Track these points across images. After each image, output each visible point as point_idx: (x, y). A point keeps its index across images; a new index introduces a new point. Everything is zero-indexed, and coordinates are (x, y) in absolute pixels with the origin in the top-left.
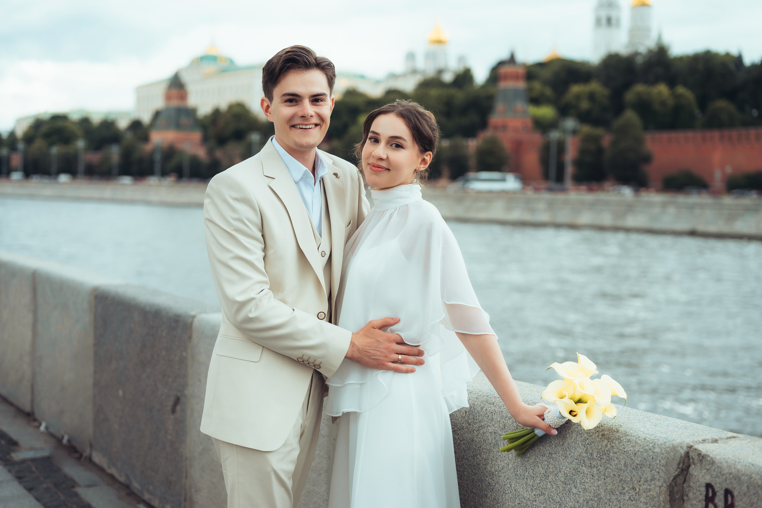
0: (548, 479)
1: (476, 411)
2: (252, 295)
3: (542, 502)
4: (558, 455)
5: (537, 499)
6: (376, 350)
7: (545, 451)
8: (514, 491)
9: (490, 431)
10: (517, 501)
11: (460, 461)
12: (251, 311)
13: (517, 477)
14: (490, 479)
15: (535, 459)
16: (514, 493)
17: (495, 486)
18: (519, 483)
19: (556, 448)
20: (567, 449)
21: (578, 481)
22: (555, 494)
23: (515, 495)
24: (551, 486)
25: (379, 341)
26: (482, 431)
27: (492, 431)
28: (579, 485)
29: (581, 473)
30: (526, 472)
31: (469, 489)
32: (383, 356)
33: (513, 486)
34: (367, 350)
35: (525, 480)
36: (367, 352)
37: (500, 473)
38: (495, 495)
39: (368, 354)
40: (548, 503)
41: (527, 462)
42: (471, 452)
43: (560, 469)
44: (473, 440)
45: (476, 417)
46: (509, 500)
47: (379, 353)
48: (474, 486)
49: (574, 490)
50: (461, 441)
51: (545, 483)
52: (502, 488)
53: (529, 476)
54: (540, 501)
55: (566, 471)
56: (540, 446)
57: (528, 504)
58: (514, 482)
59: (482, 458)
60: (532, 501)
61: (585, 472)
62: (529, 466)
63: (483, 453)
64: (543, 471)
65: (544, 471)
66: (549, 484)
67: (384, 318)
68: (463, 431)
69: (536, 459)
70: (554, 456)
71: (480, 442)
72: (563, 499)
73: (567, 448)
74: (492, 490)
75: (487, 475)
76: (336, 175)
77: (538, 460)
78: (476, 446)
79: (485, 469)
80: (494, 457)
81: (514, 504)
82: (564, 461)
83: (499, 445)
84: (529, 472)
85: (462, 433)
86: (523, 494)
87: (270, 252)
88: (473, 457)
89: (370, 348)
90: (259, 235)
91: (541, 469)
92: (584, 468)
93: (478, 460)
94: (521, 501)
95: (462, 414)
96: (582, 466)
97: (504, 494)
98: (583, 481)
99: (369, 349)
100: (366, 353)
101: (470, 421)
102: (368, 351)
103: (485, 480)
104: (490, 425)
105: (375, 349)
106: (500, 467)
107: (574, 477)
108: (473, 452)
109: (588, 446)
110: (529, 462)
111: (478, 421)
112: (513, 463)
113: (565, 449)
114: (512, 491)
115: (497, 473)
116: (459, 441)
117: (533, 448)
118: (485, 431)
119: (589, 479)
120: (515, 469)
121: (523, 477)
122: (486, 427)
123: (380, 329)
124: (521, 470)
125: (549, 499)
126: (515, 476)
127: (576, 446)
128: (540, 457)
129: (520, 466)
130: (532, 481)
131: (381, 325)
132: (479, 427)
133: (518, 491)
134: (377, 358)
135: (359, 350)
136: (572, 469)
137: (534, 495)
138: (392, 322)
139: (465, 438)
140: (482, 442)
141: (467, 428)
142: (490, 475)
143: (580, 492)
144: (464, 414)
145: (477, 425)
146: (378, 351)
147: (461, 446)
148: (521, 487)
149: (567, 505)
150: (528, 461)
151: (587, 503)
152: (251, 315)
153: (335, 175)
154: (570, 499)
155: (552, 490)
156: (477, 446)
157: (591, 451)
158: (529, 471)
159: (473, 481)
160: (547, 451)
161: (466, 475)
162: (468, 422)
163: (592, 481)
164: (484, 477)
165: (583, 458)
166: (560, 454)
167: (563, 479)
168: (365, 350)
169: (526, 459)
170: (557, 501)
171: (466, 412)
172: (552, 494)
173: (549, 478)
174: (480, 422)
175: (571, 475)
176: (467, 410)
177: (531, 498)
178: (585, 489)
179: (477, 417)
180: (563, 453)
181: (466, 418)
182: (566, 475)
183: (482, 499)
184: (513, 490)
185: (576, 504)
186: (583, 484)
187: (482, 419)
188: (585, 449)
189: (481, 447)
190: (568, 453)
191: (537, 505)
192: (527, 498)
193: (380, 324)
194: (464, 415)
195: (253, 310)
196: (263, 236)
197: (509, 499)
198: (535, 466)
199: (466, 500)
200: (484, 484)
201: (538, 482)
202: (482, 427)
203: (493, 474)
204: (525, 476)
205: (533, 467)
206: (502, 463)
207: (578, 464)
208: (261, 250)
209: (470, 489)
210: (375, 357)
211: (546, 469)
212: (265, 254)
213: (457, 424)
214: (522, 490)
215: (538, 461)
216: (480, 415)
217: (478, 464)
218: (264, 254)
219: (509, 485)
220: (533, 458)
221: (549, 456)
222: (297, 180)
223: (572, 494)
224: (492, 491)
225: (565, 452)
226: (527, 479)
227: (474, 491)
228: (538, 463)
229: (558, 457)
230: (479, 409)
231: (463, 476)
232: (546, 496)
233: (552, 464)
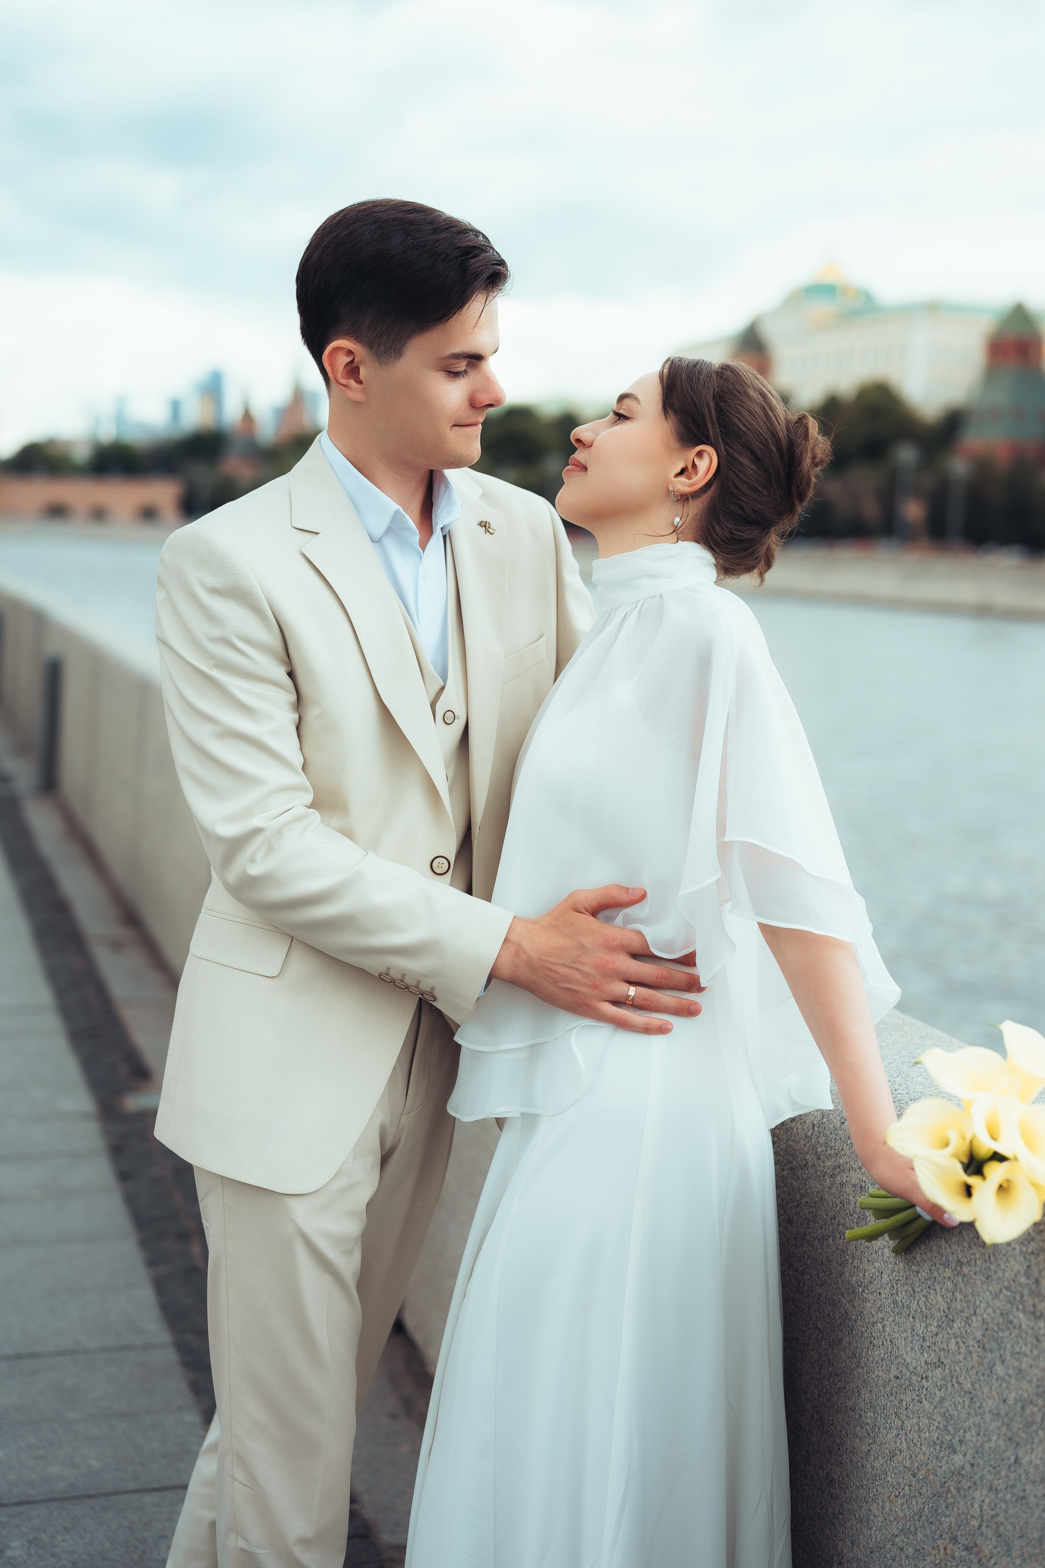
0: (951, 1329)
1: (832, 1126)
2: (257, 821)
3: (938, 1384)
4: (973, 1269)
5: (930, 1374)
6: (574, 968)
7: (950, 1255)
8: (889, 1343)
9: (853, 1182)
10: (894, 1372)
11: (799, 1244)
12: (252, 860)
13: (897, 1310)
14: (849, 1303)
15: (930, 1270)
16: (890, 1348)
17: (856, 1321)
18: (899, 1326)
19: (970, 1251)
20: (992, 1258)
21: (1008, 1346)
22: (964, 1371)
23: (891, 1353)
24: (956, 1347)
25: (582, 945)
26: (839, 1178)
27: (858, 1181)
28: (1008, 1358)
29: (1014, 1327)
30: (913, 1301)
31: (811, 1319)
32: (587, 985)
33: (888, 1329)
34: (550, 966)
35: (911, 1319)
36: (550, 970)
37: (866, 1291)
38: (855, 1344)
39: (553, 975)
40: (949, 1389)
41: (915, 1273)
42: (818, 1228)
43: (975, 1307)
44: (822, 1197)
45: (831, 1141)
46: (878, 1364)
47: (578, 976)
48: (820, 1314)
49: (999, 1369)
50: (802, 1196)
51: (946, 1336)
52: (868, 1331)
53: (919, 1311)
54: (935, 1379)
55: (985, 1316)
56: (942, 1238)
57: (912, 1383)
58: (891, 1319)
59: (836, 1246)
60: (920, 1376)
61: (1024, 1326)
62: (920, 1286)
63: (838, 1235)
64: (943, 1306)
65: (946, 1306)
66: (953, 1341)
67: (606, 887)
68: (806, 1171)
69: (932, 1271)
70: (965, 1270)
71: (834, 1205)
72: (977, 1386)
73: (992, 1255)
74: (852, 1330)
75: (843, 1291)
76: (484, 525)
77: (936, 1274)
78: (827, 1215)
79: (841, 1276)
80: (856, 1250)
81: (887, 1376)
82: (985, 1287)
83: (868, 1220)
84: (918, 1301)
85: (805, 1177)
86: (905, 1356)
87: (312, 714)
88: (822, 1241)
89: (559, 962)
90: (280, 673)
91: (939, 1298)
92: (1021, 1316)
93: (829, 1250)
94: (901, 1372)
95: (806, 1131)
96: (1018, 1309)
97: (871, 1347)
98: (1017, 1349)
99: (556, 964)
100: (548, 972)
101: (819, 1150)
102: (553, 968)
103: (839, 1302)
104: (854, 1166)
105: (571, 965)
106: (867, 1276)
107: (1001, 1334)
108: (822, 1228)
109: (1032, 1257)
110: (920, 1276)
111: (833, 1152)
112: (890, 1272)
113: (987, 1257)
114: (885, 1343)
115: (861, 1289)
116: (799, 1194)
117: (927, 1242)
118: (844, 1180)
119: (1029, 1346)
120: (893, 1287)
121: (908, 1312)
122: (846, 1171)
123: (595, 912)
124: (904, 1293)
125: (952, 1381)
126: (892, 1305)
127: (1010, 1253)
128: (940, 1267)
129: (902, 1282)
130: (923, 1325)
131: (594, 903)
132: (834, 1169)
133: (897, 1344)
134: (575, 987)
135: (530, 964)
136: (998, 1311)
137: (926, 1363)
138: (623, 897)
139: (809, 1191)
140: (839, 1208)
141: (813, 1166)
142: (848, 1294)
143: (1010, 1376)
144: (811, 1131)
145: (830, 1163)
146: (578, 970)
147: (802, 1208)
148: (902, 1335)
149: (984, 1404)
150: (918, 1273)
151: (1023, 1408)
152: (254, 870)
153: (482, 526)
154: (991, 1389)
155: (958, 1357)
156: (829, 1216)
157: (1036, 1274)
158: (918, 1299)
159: (819, 1299)
160: (953, 1253)
161: (807, 1283)
162: (816, 1152)
163: (1036, 1352)
164: (837, 1295)
165: (1019, 1288)
166: (978, 1269)
167: (979, 1337)
168: (547, 964)
169: (914, 1268)
170: (966, 1389)
171: (814, 1126)
172: (958, 1369)
173: (955, 1325)
174: (836, 1154)
175: (996, 1329)
176: (815, 1122)
177: (919, 1368)
178: (1020, 1370)
179: (833, 1142)
180: (984, 1266)
181: (813, 1141)
182: (986, 1326)
183: (832, 1348)
184: (886, 1340)
185: (1001, 1406)
186: (1017, 1356)
187: (840, 1149)
188: (1025, 1265)
189: (835, 1218)
190: (993, 1268)
191: (928, 1389)
192: (912, 1367)
193: (592, 900)
194: (809, 1134)
195: (259, 857)
196: (291, 674)
197: (880, 1361)
198: (929, 1287)
199: (804, 1343)
200: (837, 1313)
201: (935, 1330)
202: (839, 1167)
203: (853, 1292)
204: (911, 1310)
205: (925, 1291)
206: (871, 1268)
207: (1010, 1302)
208: (288, 708)
209: (813, 1319)
210: (570, 986)
211: (949, 1301)
212: (300, 719)
213: (797, 1152)
214: (903, 1343)
215: (935, 1278)
216: (838, 1138)
217: (828, 1261)
218: (296, 716)
219: (880, 1326)
220: (926, 1267)
221: (957, 1269)
222: (377, 538)
223: (995, 1377)
224: (851, 1334)
225: (988, 1264)
226: (914, 1318)
227: (819, 1325)
228: (936, 1282)
229: (973, 1275)
230: (838, 1124)
231: (802, 1285)
232: (947, 1371)
233: (961, 1292)
